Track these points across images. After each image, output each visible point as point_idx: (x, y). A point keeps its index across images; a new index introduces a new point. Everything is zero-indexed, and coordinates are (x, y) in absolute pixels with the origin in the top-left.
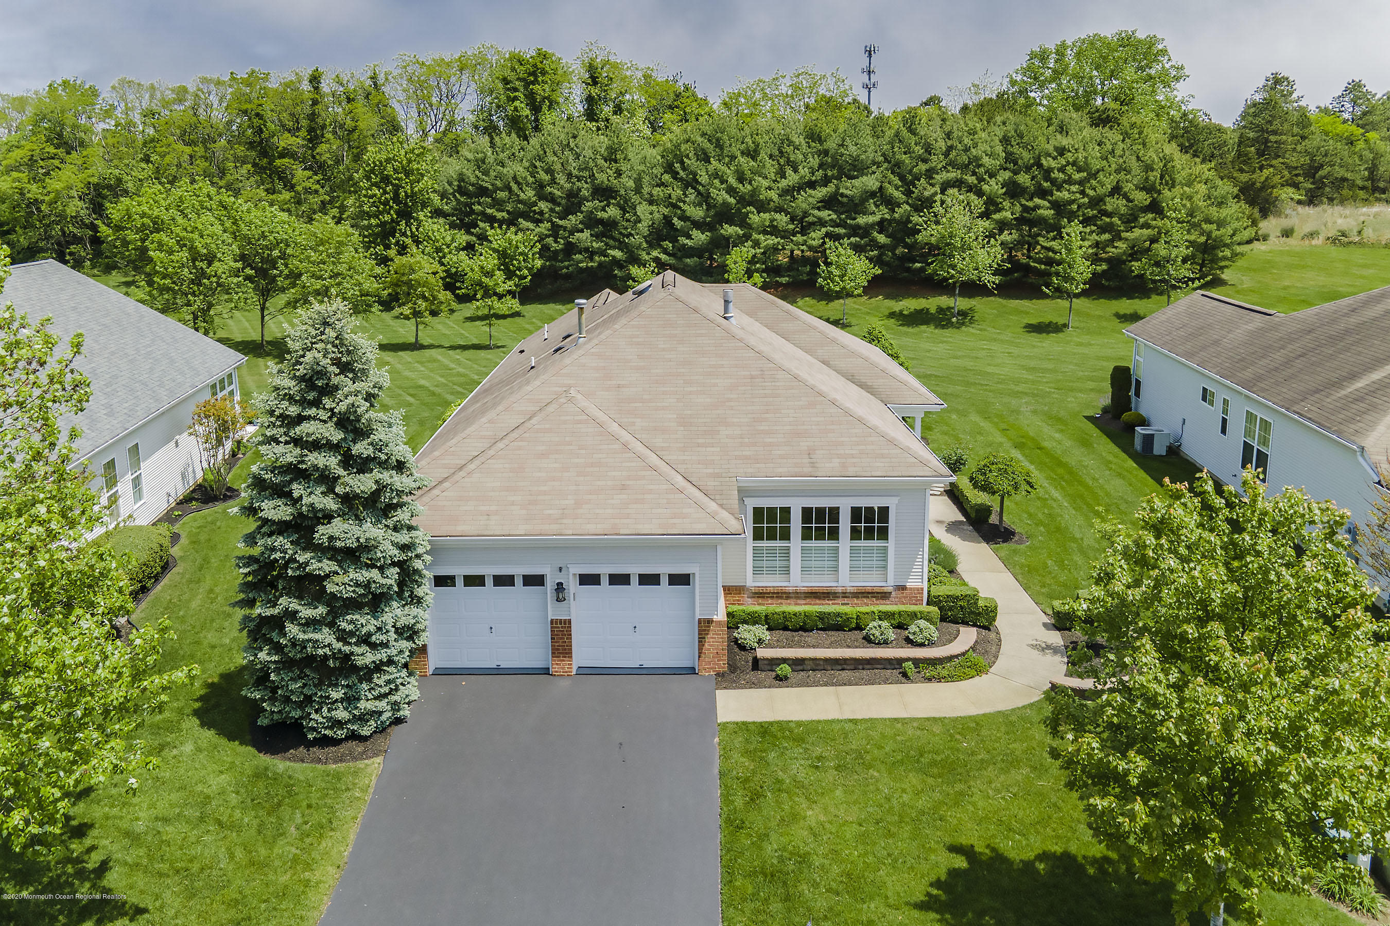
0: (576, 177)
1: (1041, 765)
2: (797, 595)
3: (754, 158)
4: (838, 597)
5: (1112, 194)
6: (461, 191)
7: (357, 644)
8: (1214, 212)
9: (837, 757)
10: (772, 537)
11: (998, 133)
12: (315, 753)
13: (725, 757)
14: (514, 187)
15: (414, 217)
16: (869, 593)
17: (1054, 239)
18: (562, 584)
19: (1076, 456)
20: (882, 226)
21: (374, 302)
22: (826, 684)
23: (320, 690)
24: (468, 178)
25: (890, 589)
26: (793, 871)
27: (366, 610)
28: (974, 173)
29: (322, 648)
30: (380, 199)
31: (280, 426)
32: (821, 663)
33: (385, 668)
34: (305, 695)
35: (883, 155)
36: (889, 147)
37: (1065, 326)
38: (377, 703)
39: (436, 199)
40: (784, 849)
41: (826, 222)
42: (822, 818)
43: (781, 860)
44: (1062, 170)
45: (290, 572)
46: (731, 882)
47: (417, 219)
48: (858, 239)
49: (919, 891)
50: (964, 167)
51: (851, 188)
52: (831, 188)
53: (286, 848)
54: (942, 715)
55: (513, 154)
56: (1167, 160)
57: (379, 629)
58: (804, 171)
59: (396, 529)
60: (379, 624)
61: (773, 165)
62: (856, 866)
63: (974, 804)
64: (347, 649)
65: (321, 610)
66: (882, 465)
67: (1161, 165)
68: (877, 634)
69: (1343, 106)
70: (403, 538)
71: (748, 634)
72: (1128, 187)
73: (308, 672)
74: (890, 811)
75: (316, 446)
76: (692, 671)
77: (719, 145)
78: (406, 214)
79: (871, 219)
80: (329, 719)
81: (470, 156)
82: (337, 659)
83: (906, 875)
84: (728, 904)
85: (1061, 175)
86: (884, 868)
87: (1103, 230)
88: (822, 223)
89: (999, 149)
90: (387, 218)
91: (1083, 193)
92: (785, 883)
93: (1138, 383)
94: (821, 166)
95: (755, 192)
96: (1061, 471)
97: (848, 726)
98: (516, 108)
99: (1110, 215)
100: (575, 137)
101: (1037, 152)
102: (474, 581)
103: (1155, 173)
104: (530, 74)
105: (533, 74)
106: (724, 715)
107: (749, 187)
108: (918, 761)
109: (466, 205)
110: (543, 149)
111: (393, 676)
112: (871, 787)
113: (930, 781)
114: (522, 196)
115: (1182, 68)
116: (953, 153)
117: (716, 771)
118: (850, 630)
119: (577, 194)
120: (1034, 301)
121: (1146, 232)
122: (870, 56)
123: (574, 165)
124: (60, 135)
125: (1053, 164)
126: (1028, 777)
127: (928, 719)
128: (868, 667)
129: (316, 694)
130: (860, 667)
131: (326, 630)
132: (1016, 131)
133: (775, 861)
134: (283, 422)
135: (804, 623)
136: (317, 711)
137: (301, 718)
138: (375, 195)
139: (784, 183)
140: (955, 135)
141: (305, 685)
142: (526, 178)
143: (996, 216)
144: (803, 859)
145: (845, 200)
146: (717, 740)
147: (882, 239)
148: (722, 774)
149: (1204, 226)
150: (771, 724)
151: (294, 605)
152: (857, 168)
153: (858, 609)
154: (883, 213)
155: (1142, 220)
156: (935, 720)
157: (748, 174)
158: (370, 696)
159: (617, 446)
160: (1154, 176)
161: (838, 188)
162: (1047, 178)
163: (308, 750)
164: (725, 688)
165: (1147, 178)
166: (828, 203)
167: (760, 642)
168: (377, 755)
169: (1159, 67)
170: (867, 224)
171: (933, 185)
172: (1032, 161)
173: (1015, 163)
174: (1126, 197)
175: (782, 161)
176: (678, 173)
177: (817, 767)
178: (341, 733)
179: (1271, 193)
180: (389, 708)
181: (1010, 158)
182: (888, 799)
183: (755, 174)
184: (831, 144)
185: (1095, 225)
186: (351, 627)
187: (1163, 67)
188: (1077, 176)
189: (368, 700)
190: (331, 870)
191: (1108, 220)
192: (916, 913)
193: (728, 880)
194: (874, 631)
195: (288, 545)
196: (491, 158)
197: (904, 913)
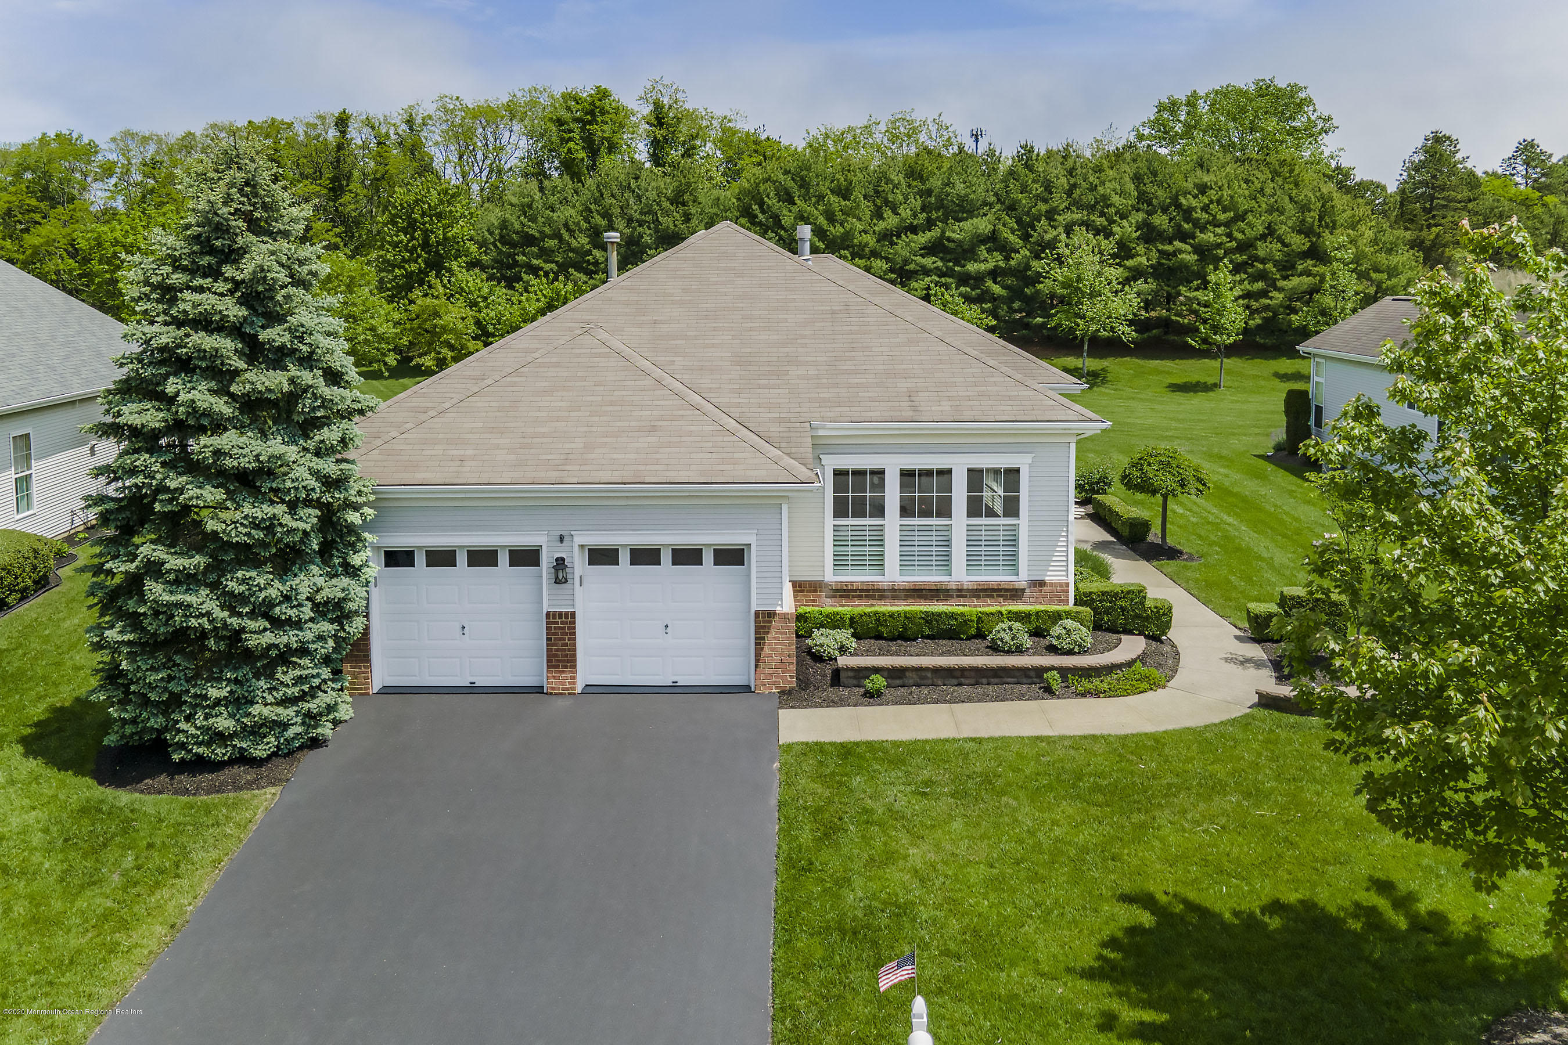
0: (637, 221)
1: (1258, 790)
2: (895, 593)
3: (846, 198)
4: (952, 596)
5: (1263, 237)
6: (503, 239)
7: (252, 615)
8: (1382, 258)
9: (953, 781)
10: (859, 513)
11: (1128, 170)
12: (181, 782)
13: (788, 783)
14: (566, 235)
15: (445, 268)
16: (994, 590)
17: (1197, 289)
18: (563, 559)
19: (1249, 487)
20: (994, 274)
21: (389, 350)
22: (936, 702)
23: (194, 686)
24: (512, 224)
25: (1023, 585)
26: (887, 927)
27: (269, 568)
28: (1102, 214)
29: (197, 617)
30: (407, 245)
31: (158, 301)
32: (929, 675)
33: (294, 659)
34: (171, 693)
35: (996, 194)
36: (1002, 185)
37: (1216, 386)
38: (280, 710)
39: (474, 248)
40: (874, 896)
41: (931, 271)
42: (932, 856)
43: (869, 911)
44: (1205, 209)
45: (157, 507)
46: (789, 942)
47: (449, 270)
48: (968, 289)
49: (1087, 955)
50: (1091, 208)
51: (960, 231)
52: (935, 233)
53: (96, 901)
54: (1105, 732)
55: (565, 198)
56: (1325, 200)
57: (287, 598)
58: (905, 212)
59: (318, 454)
60: (285, 589)
61: (868, 207)
62: (987, 919)
63: (1162, 840)
64: (234, 622)
65: (199, 560)
66: (1010, 408)
67: (1319, 205)
68: (1007, 638)
69: (1514, 168)
70: (329, 467)
71: (824, 639)
72: (1282, 229)
73: (178, 659)
74: (1038, 847)
75: (205, 323)
76: (746, 689)
77: (804, 184)
78: (437, 264)
79: (983, 267)
80: (207, 729)
81: (514, 200)
82: (223, 638)
83: (1067, 933)
84: (782, 974)
85: (1205, 216)
86: (1030, 921)
87: (1254, 278)
88: (927, 272)
89: (1130, 187)
90: (414, 267)
91: (1229, 235)
92: (875, 944)
93: (1319, 409)
94: (923, 209)
95: (848, 235)
96: (1231, 499)
97: (968, 746)
98: (569, 150)
99: (1263, 261)
100: (637, 178)
101: (1174, 192)
102: (441, 558)
103: (1312, 214)
104: (587, 114)
105: (592, 113)
106: (786, 736)
107: (842, 230)
108: (1074, 786)
109: (509, 255)
110: (600, 191)
111: (306, 672)
112: (1006, 819)
113: (1094, 811)
114: (574, 243)
115: (1330, 118)
116: (1077, 192)
117: (774, 802)
118: (968, 639)
119: (639, 241)
120: (1177, 361)
121: (1307, 280)
122: (977, 140)
123: (635, 208)
124: (46, 189)
125: (1194, 203)
126: (1239, 804)
127: (1085, 737)
128: (996, 680)
129: (188, 691)
130: (984, 681)
131: (204, 592)
132: (1149, 169)
133: (860, 914)
134: (163, 296)
135: (905, 627)
136: (188, 719)
137: (166, 729)
138: (401, 242)
139: (881, 226)
140: (1079, 171)
141: (170, 678)
142: (578, 224)
143: (1130, 263)
144: (903, 911)
145: (952, 245)
146: (776, 765)
147: (997, 289)
148: (781, 805)
149: (1374, 275)
150: (857, 744)
151: (160, 553)
152: (965, 209)
153: (979, 609)
154: (996, 260)
155: (1300, 267)
156: (1094, 738)
157: (839, 216)
158: (270, 699)
159: (648, 382)
160: (1312, 217)
161: (943, 232)
162: (1188, 218)
163: (172, 779)
164: (792, 707)
165: (1304, 220)
166: (932, 249)
167: (843, 650)
168: (274, 785)
169: (1304, 119)
170: (978, 272)
171: (1055, 228)
172: (1168, 201)
173: (1150, 204)
174: (1280, 240)
175: (878, 202)
176: (756, 217)
177: (924, 794)
178: (220, 753)
179: (1443, 252)
180: (299, 720)
181: (1143, 198)
182: (1031, 833)
183: (848, 215)
184: (935, 182)
185: (1245, 273)
186: (242, 588)
187: (1309, 118)
188: (1222, 217)
189: (266, 705)
190: (160, 930)
191: (1261, 266)
192: (1085, 985)
193: (786, 940)
194: (1002, 634)
195: (156, 467)
196: (538, 205)
197: (1065, 984)
